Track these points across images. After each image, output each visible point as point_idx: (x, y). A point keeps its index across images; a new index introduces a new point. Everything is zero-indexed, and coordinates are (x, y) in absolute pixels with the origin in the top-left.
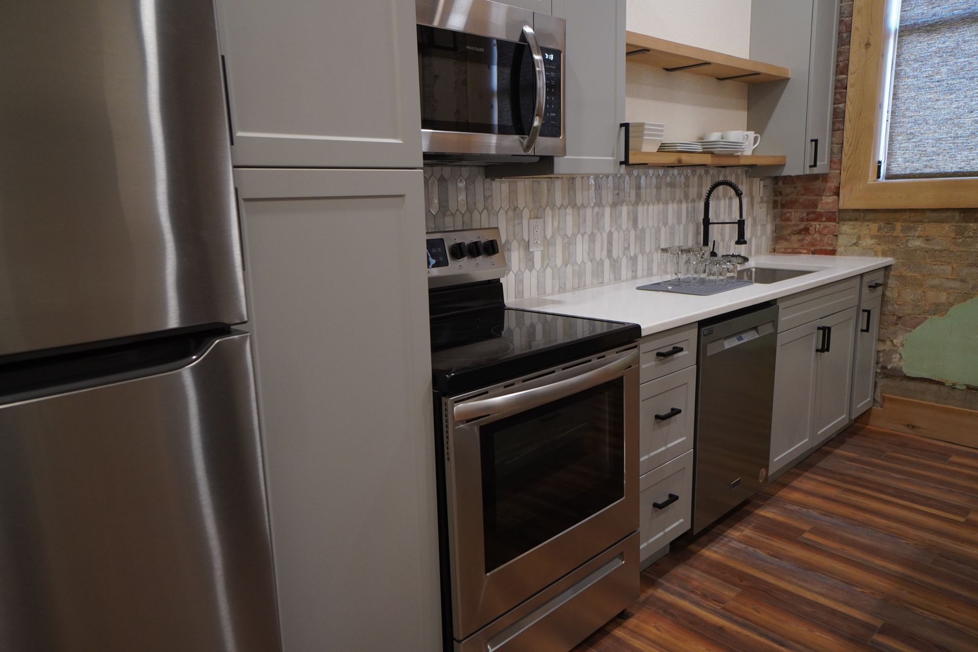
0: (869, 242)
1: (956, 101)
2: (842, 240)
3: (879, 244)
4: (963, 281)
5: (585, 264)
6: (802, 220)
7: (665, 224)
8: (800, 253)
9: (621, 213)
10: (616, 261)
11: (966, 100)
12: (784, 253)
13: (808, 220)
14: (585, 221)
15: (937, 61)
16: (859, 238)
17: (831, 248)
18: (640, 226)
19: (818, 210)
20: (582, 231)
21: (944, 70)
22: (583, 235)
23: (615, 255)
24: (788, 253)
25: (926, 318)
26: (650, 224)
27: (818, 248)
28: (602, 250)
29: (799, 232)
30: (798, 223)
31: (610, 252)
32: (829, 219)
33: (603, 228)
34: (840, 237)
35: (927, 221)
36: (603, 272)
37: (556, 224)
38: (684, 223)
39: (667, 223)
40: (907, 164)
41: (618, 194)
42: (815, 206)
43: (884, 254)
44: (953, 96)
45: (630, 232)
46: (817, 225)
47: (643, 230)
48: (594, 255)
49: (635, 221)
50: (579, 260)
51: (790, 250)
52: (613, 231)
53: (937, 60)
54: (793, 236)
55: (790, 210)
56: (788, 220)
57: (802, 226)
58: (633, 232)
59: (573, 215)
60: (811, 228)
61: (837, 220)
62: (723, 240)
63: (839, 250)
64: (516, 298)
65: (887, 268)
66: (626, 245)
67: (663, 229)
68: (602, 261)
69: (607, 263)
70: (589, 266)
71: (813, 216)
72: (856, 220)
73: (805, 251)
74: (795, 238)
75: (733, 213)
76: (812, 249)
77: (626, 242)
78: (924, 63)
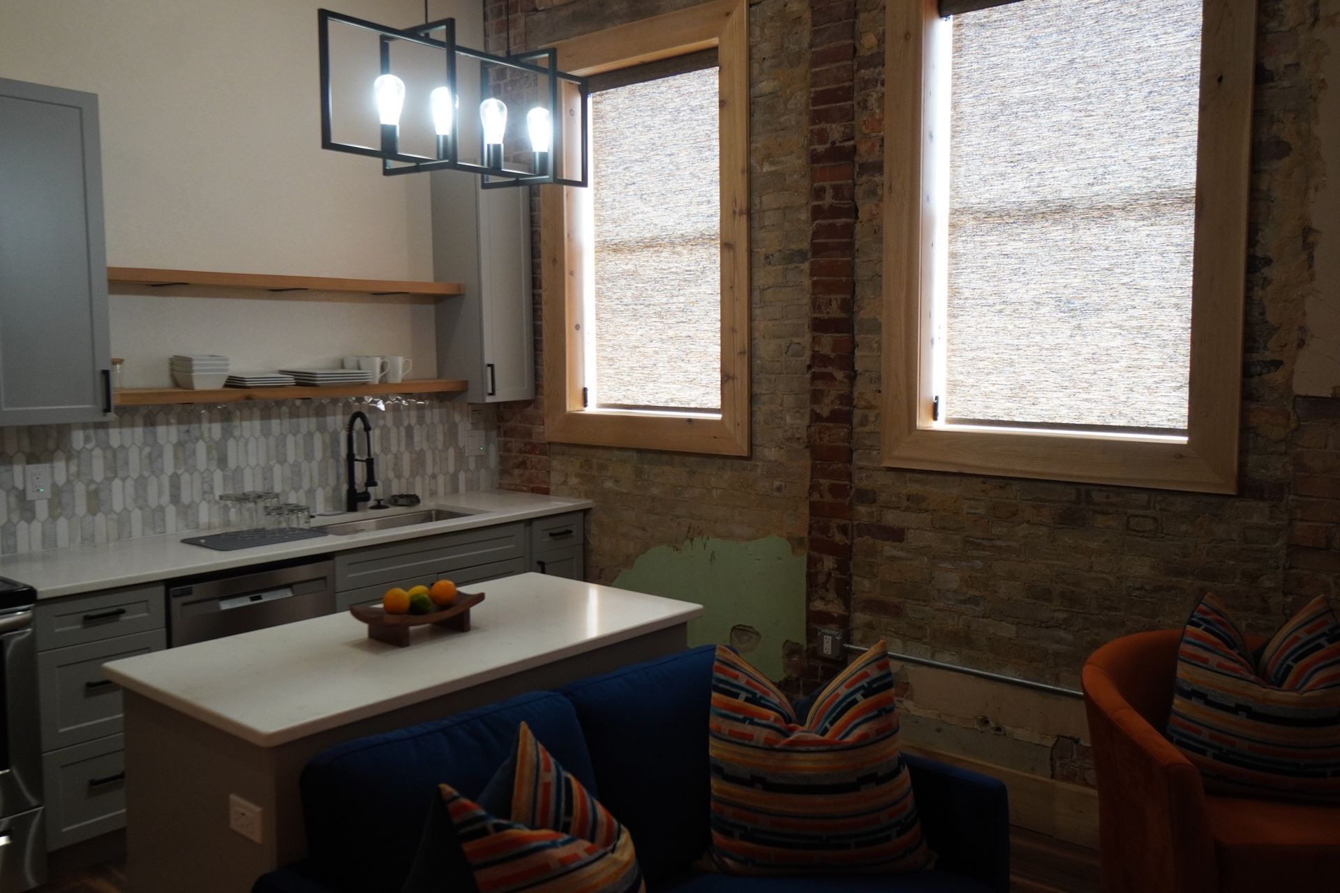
0: (574, 481)
1: (640, 328)
2: (555, 478)
3: (582, 484)
4: (644, 529)
5: (129, 512)
6: (520, 451)
7: (282, 461)
8: (521, 491)
9: (194, 453)
10: (189, 506)
11: (647, 328)
12: (509, 490)
13: (525, 452)
14: (127, 464)
15: (623, 284)
16: (567, 475)
17: (545, 486)
18: (232, 464)
19: (533, 441)
20: (121, 473)
21: (629, 293)
22: (124, 480)
23: (185, 498)
24: (513, 490)
25: (620, 571)
26: (253, 462)
27: (535, 485)
28: (160, 494)
29: (518, 466)
30: (519, 454)
31: (175, 499)
32: (543, 453)
33: (162, 470)
34: (553, 474)
35: (614, 459)
36: (163, 520)
37: (73, 469)
38: (319, 460)
39: (286, 461)
40: (611, 392)
41: (188, 431)
42: (530, 435)
43: (587, 497)
44: (637, 323)
45: (212, 473)
46: (534, 458)
47: (239, 470)
48: (147, 501)
49: (222, 462)
50: (118, 506)
51: (513, 487)
52: (179, 472)
53: (623, 282)
54: (515, 470)
55: (512, 439)
56: (509, 450)
57: (520, 459)
58: (218, 475)
59: (105, 458)
60: (527, 461)
61: (548, 453)
62: (399, 477)
63: (552, 488)
64: (3, 553)
65: (586, 512)
66: (206, 487)
67: (277, 470)
68: (161, 509)
69: (171, 510)
70: (136, 515)
71: (528, 447)
72: (563, 454)
73: (525, 489)
74: (517, 472)
75: (415, 444)
76: (532, 486)
77: (206, 485)
78: (615, 283)
